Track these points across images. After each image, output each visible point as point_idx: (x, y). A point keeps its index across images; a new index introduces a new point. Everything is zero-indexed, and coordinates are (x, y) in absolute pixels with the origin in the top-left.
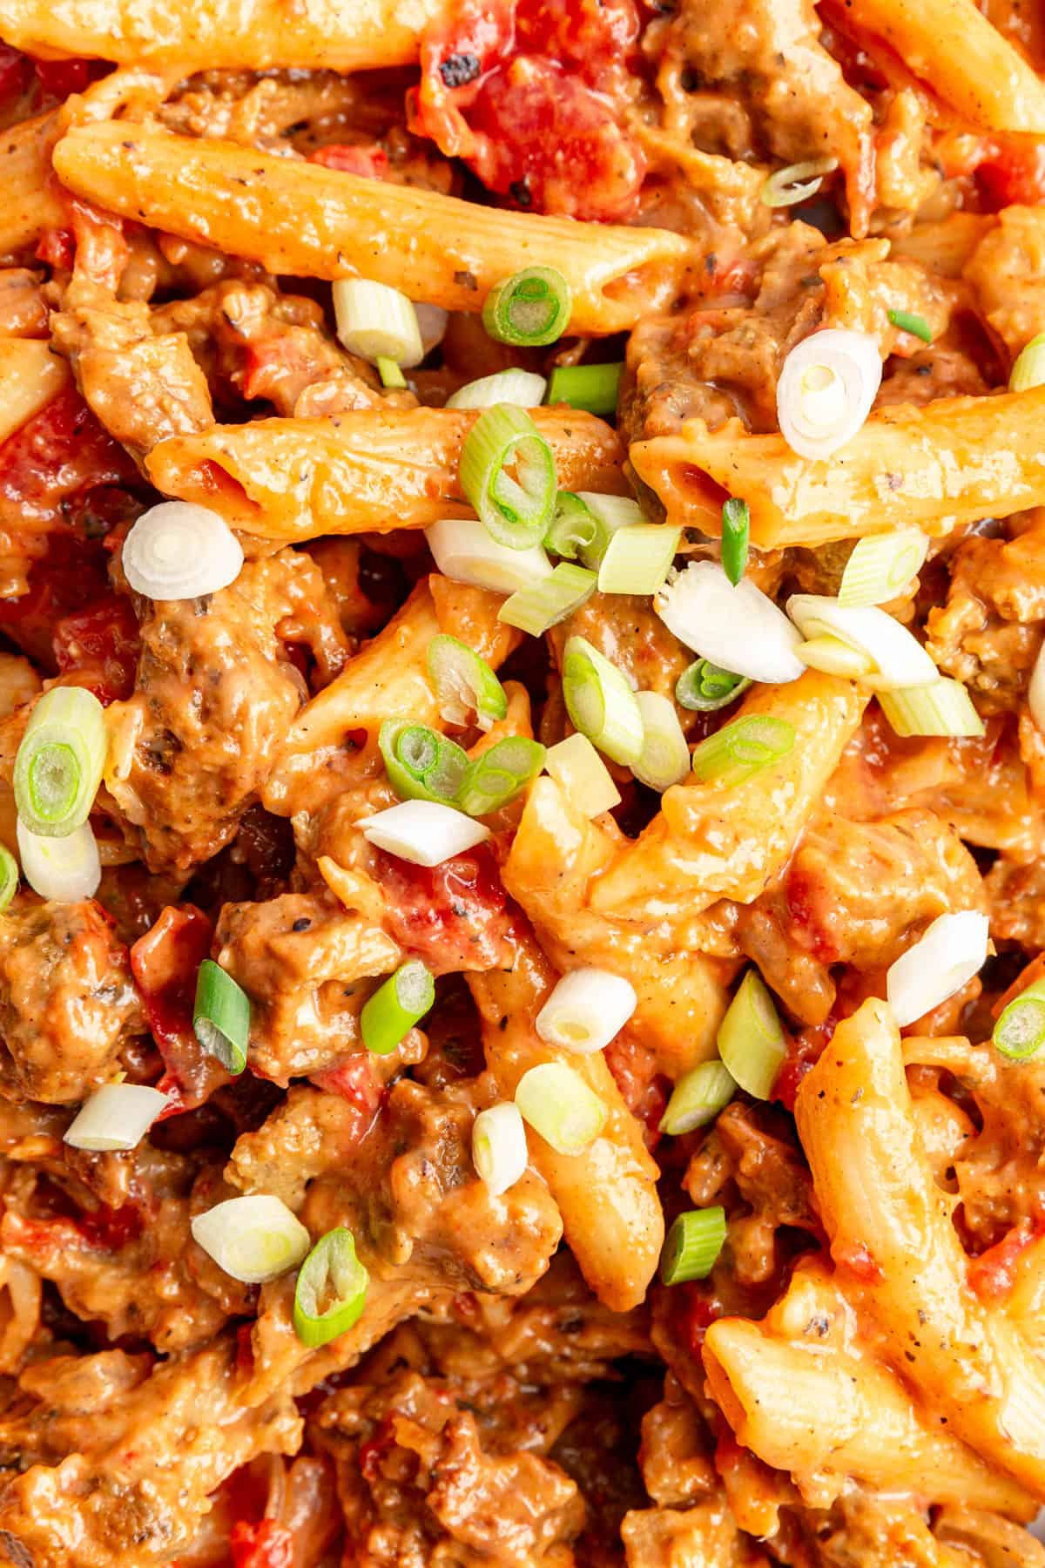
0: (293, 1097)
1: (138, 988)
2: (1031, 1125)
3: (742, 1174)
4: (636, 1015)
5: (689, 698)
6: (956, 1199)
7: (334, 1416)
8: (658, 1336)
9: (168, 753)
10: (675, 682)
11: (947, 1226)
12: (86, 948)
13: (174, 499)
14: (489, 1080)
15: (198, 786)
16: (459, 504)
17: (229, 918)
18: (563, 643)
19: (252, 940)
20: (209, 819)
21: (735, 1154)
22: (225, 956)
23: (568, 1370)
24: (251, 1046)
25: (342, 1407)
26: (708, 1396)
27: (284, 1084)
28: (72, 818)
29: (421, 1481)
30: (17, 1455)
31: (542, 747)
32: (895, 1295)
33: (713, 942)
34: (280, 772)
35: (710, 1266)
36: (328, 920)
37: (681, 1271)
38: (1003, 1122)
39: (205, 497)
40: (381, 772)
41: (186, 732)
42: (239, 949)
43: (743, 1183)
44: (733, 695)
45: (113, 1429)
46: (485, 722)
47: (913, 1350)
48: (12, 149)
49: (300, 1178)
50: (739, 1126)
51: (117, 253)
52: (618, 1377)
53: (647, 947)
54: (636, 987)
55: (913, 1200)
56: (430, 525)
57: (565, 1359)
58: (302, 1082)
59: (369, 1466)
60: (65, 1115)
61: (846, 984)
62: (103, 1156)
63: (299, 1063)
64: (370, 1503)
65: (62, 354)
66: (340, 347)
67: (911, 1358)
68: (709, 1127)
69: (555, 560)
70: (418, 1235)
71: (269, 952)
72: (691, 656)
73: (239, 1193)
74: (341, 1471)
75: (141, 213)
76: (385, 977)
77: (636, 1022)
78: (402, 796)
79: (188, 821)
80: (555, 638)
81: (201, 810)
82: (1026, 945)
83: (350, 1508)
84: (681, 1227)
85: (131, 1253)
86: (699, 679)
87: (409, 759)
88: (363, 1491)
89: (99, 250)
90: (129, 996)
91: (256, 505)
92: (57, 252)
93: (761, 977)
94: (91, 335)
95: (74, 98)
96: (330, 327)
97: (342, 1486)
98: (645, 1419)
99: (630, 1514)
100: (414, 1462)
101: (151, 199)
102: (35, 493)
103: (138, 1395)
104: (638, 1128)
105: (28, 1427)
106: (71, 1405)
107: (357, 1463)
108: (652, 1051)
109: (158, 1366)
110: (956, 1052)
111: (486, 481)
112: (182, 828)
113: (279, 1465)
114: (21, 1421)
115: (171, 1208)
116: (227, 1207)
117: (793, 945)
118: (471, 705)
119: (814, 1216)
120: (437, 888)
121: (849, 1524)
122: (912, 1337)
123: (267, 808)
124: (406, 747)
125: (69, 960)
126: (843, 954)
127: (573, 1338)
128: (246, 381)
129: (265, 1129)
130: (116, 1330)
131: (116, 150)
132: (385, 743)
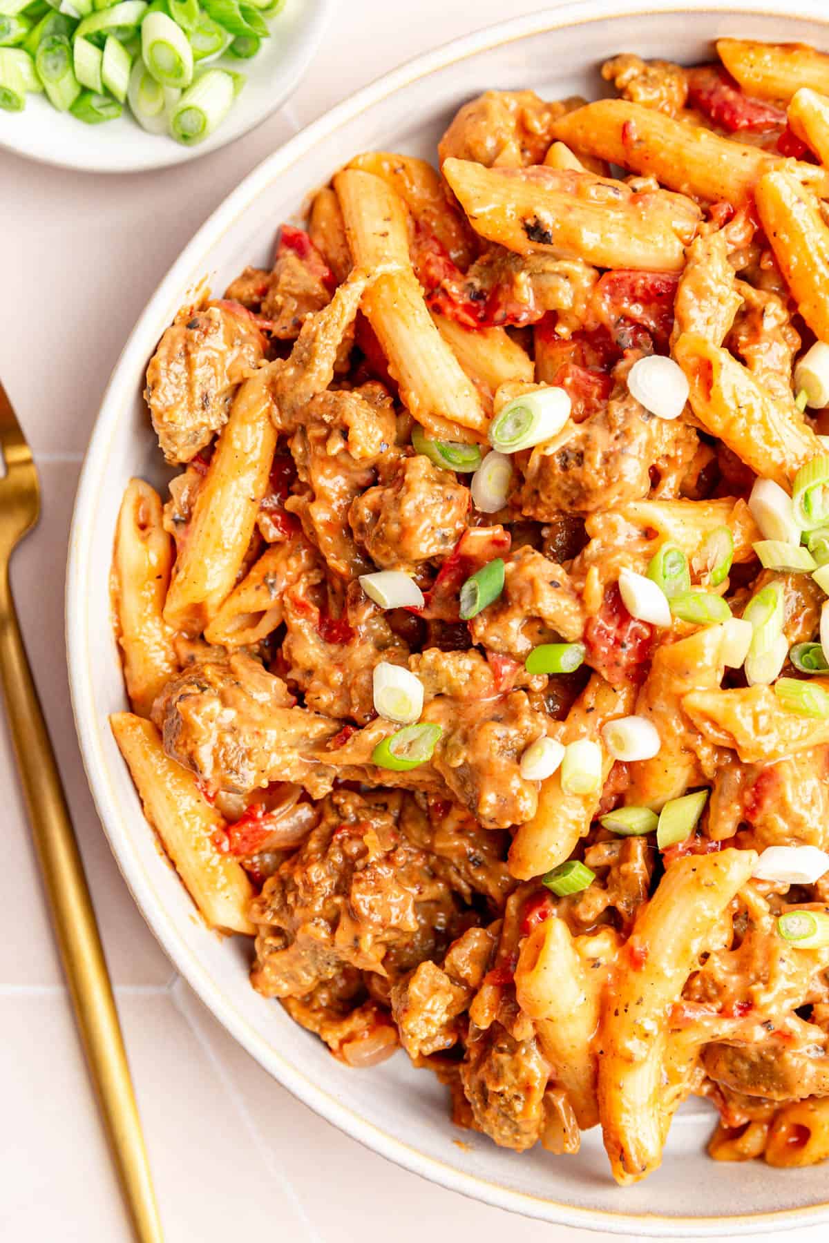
0: (472, 652)
1: (457, 547)
2: (762, 968)
3: (619, 869)
4: (646, 761)
5: (795, 655)
6: (699, 967)
7: (342, 801)
8: (513, 902)
9: (573, 462)
10: (797, 643)
11: (687, 974)
12: (454, 510)
13: (677, 362)
14: (562, 728)
15: (570, 487)
16: (788, 483)
17: (526, 552)
18: (769, 581)
19: (531, 570)
20: (558, 505)
21: (624, 858)
22: (511, 566)
23: (454, 878)
24: (480, 614)
25: (349, 799)
26: (520, 945)
27: (475, 643)
28: (507, 446)
29: (360, 864)
30: (207, 686)
31: (731, 614)
32: (640, 983)
33: (709, 763)
34: (608, 515)
35: (567, 893)
36: (569, 594)
37: (556, 884)
38: (749, 956)
39: (691, 373)
40: (649, 557)
41: (590, 460)
42: (519, 569)
43: (614, 873)
44: (813, 671)
45: (259, 716)
46: (706, 580)
47: (621, 1011)
48: (745, 154)
49: (440, 689)
50: (638, 848)
51: (745, 240)
52: (468, 901)
53: (683, 738)
54: (662, 749)
55: (686, 951)
56: (765, 478)
57: (458, 872)
58: (483, 650)
59: (339, 836)
60: (372, 567)
61: (742, 835)
62: (368, 598)
63: (492, 639)
64: (325, 853)
65: (686, 257)
66: (793, 368)
67: (616, 1014)
68: (622, 838)
69: (804, 544)
70: (470, 761)
71: (532, 582)
72: (817, 638)
73: (409, 669)
74: (323, 825)
75: (775, 234)
76: (562, 641)
77: (642, 764)
78: (647, 574)
79: (549, 497)
80: (767, 575)
81: (560, 499)
82: (820, 893)
83: (313, 845)
84: (572, 867)
85: (333, 649)
86: (807, 651)
87: (668, 564)
88: (327, 843)
89: (741, 230)
90: (451, 546)
91: (708, 397)
92: (722, 213)
93: (708, 798)
94: (709, 262)
95: (793, 159)
96: (799, 356)
97: (317, 832)
98: (472, 929)
99: (430, 962)
100: (364, 852)
101: (786, 232)
102: (615, 304)
103: (280, 711)
104: (596, 807)
105: (222, 679)
106: (249, 688)
107: (335, 830)
108: (632, 782)
109: (297, 707)
110: (760, 906)
111: (812, 484)
112: (543, 497)
113: (297, 796)
114: (221, 674)
115: (370, 649)
116: (401, 670)
117: (740, 798)
118: (709, 566)
119: (634, 917)
120: (625, 627)
121: (517, 1055)
122: (627, 1006)
123: (586, 525)
124: (671, 558)
125: (442, 507)
126: (757, 821)
127: (472, 867)
128: (746, 345)
129: (448, 655)
130: (294, 675)
131: (795, 199)
132: (665, 547)
